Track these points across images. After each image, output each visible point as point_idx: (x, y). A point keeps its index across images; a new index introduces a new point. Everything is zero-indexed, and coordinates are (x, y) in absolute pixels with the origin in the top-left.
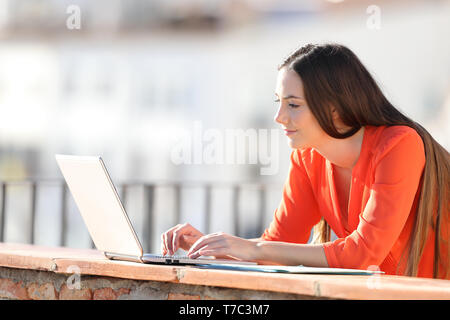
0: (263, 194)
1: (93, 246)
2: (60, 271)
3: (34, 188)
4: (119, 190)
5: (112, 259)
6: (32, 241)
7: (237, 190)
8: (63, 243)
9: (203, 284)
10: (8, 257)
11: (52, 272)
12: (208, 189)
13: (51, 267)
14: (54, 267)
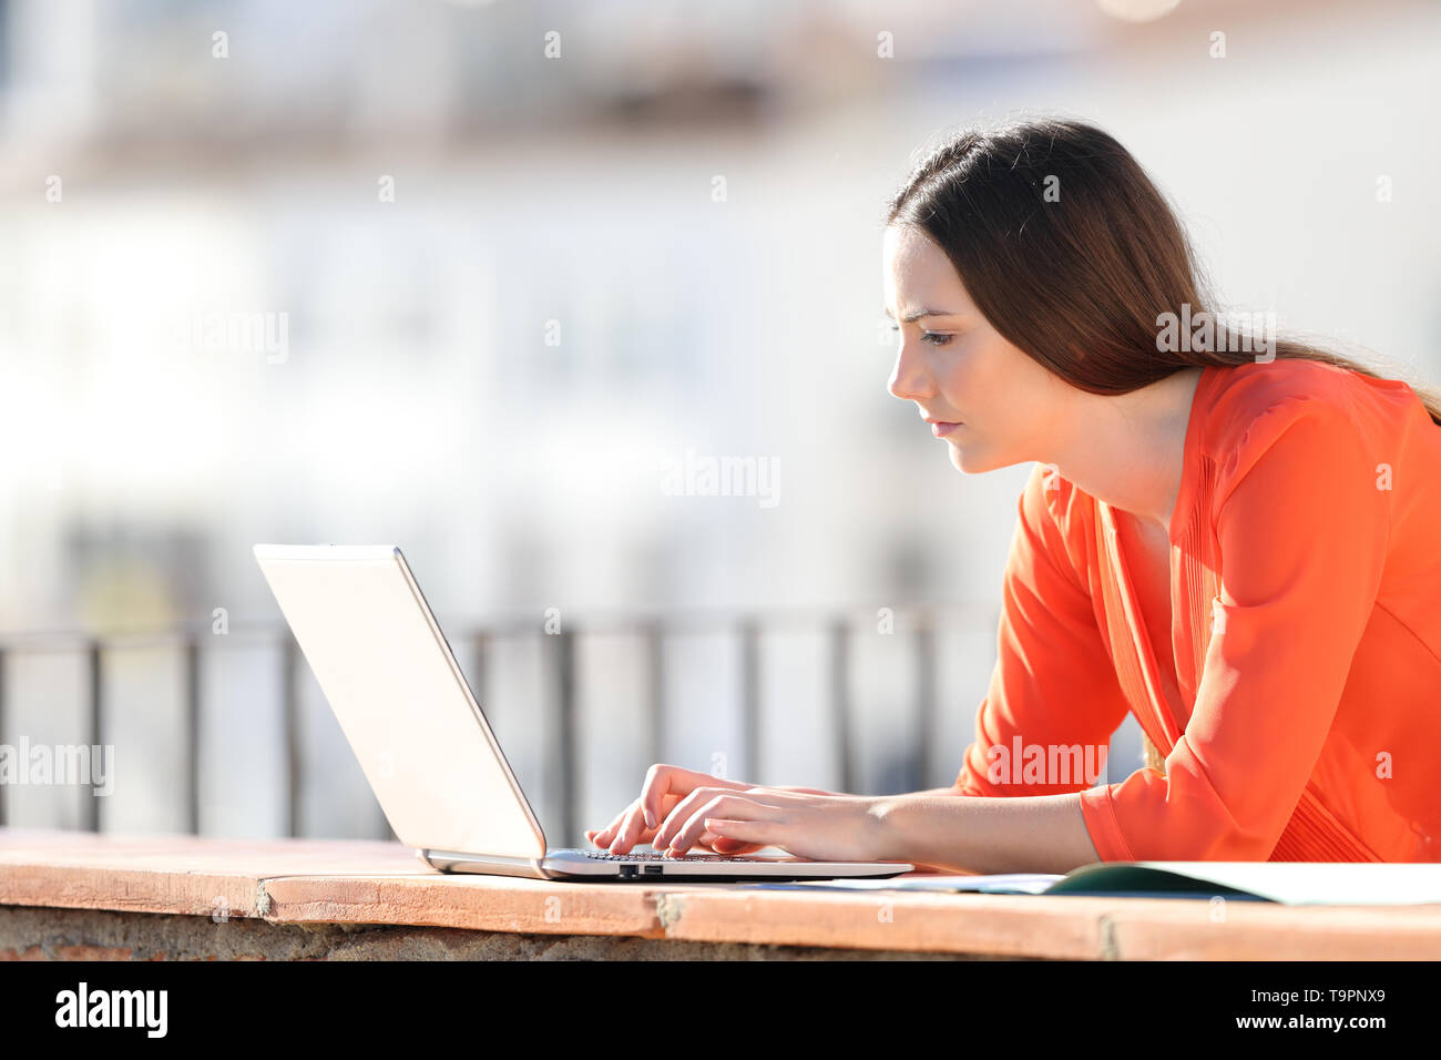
0: (925, 644)
1: (388, 834)
2: (283, 916)
3: (193, 657)
4: (462, 650)
5: (448, 871)
6: (194, 824)
7: (841, 634)
8: (294, 826)
9: (742, 938)
10: (114, 879)
11: (258, 921)
12: (750, 635)
13: (254, 906)
14: (263, 903)
